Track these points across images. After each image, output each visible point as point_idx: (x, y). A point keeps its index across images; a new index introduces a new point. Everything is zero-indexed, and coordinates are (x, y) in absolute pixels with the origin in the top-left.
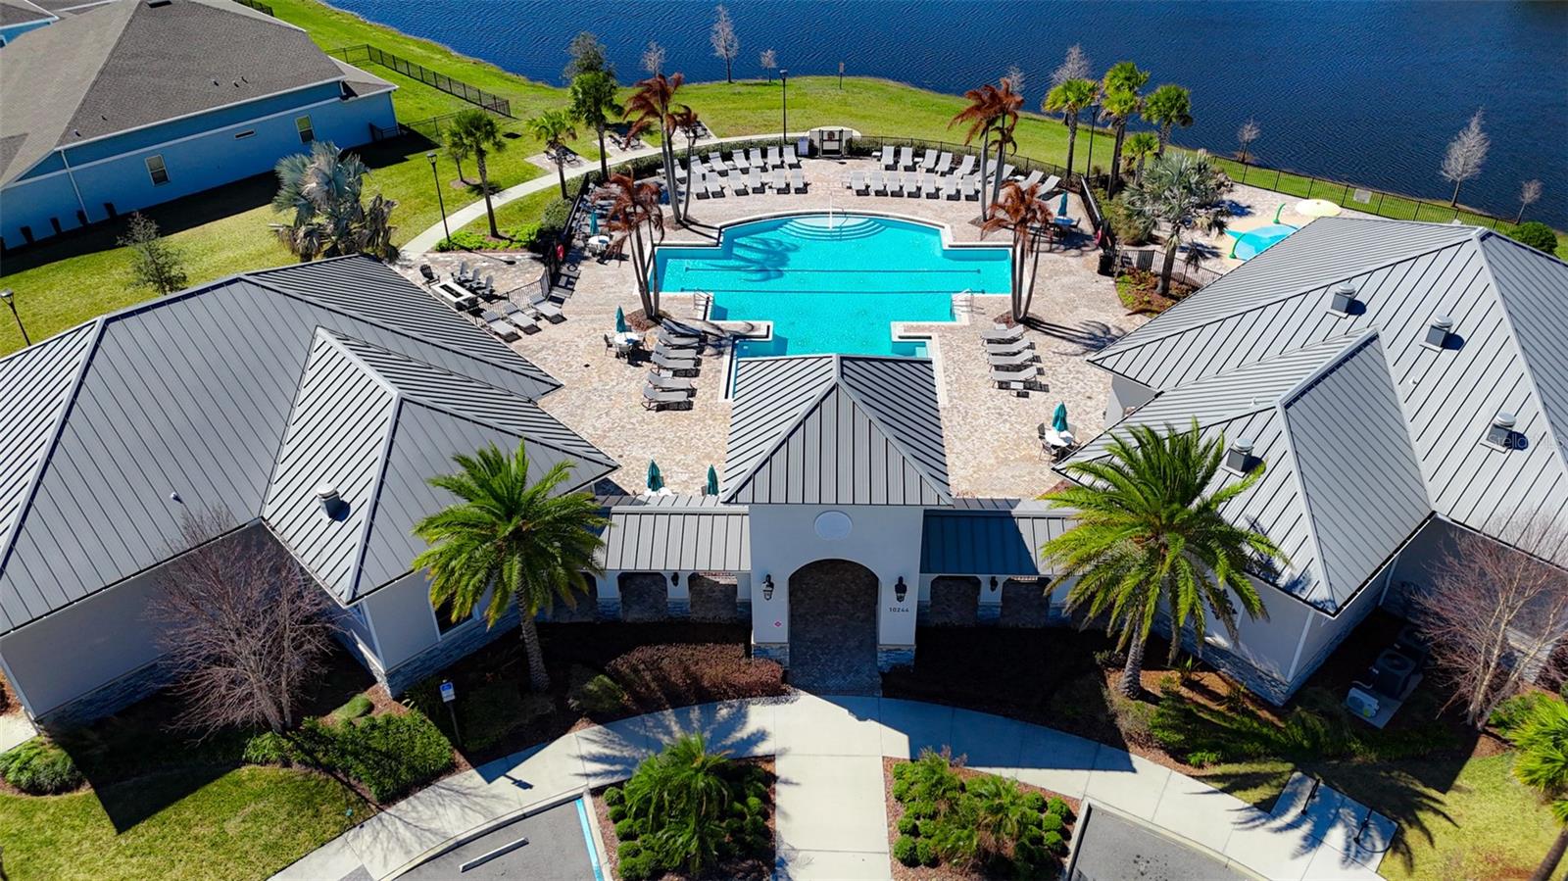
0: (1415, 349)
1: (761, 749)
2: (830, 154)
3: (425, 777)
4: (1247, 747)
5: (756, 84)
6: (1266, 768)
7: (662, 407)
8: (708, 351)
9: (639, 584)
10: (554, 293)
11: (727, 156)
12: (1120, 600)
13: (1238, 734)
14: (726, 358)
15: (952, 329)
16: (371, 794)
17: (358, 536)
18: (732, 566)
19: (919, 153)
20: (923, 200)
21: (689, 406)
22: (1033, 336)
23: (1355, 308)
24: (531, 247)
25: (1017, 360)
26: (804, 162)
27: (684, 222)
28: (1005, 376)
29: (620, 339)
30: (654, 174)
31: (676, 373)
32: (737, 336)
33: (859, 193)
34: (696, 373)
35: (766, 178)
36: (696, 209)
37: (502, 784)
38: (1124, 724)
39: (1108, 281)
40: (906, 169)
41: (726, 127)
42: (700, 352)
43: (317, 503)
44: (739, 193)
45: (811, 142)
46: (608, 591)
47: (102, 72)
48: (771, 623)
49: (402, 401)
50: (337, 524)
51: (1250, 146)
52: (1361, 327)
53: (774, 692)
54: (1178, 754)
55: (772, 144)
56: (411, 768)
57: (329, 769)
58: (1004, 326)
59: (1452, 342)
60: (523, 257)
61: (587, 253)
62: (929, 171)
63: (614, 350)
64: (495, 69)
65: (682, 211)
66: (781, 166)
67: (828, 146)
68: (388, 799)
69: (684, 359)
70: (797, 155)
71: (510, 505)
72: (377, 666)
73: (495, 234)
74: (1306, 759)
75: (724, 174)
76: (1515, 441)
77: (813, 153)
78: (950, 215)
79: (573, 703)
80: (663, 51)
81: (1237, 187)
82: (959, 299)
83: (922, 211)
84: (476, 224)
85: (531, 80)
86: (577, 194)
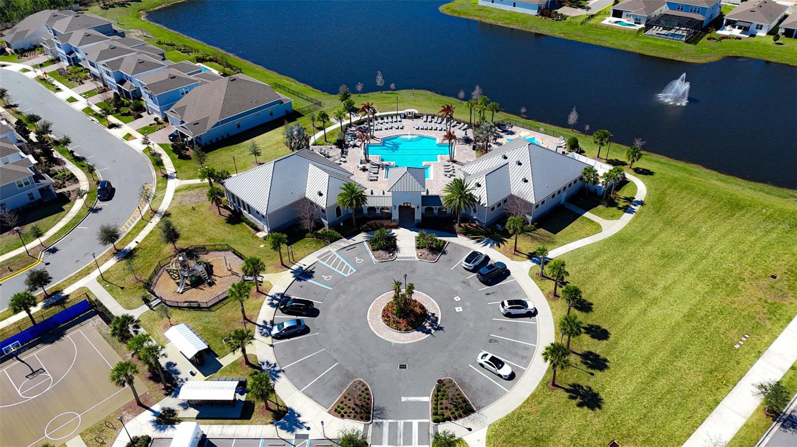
0: (514, 165)
1: (394, 235)
2: (409, 118)
3: (337, 239)
4: (477, 233)
5: (389, 93)
6: (480, 236)
7: (371, 180)
8: (380, 169)
9: (372, 209)
10: (343, 156)
11: (382, 119)
12: (452, 206)
13: (477, 232)
14: (384, 170)
15: (436, 163)
16: (329, 242)
17: (325, 198)
18: (388, 205)
19: (433, 117)
20: (433, 131)
21: (377, 180)
22: (454, 165)
23: (505, 158)
24: (335, 144)
25: (449, 170)
26: (403, 120)
27: (373, 137)
28: (446, 173)
29: (361, 166)
30: (363, 124)
31: (374, 173)
32: (387, 165)
33: (417, 129)
34: (378, 173)
35: (393, 125)
36: (376, 134)
37: (350, 240)
38: (457, 231)
39: (475, 152)
40: (430, 122)
41: (381, 109)
42: (379, 169)
43: (317, 193)
44: (386, 129)
45: (405, 114)
46: (365, 211)
47: (224, 100)
48: (396, 216)
49: (329, 176)
50: (321, 197)
51: (525, 113)
52: (506, 161)
53: (396, 227)
54: (465, 235)
55: (394, 115)
56: (335, 238)
57: (320, 238)
58: (447, 162)
59: (520, 164)
60: (334, 147)
61: (349, 146)
62: (435, 123)
63: (360, 168)
64: (311, 88)
65: (372, 134)
66: (396, 122)
67: (409, 115)
68: (332, 242)
69: (376, 170)
70: (401, 118)
71: (353, 192)
72: (326, 222)
73: (326, 141)
74: (487, 235)
75: (381, 124)
76: (526, 181)
77: (405, 117)
78: (439, 135)
79: (361, 229)
80: (362, 85)
81: (514, 127)
82: (439, 156)
83: (432, 134)
84: (321, 138)
85: (323, 92)
86: (344, 130)
